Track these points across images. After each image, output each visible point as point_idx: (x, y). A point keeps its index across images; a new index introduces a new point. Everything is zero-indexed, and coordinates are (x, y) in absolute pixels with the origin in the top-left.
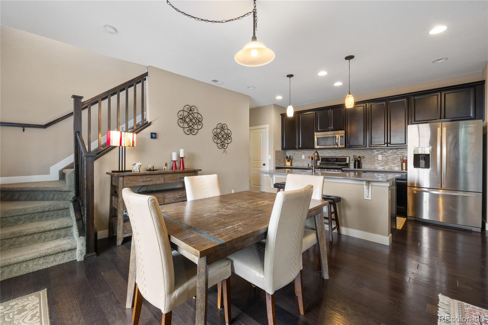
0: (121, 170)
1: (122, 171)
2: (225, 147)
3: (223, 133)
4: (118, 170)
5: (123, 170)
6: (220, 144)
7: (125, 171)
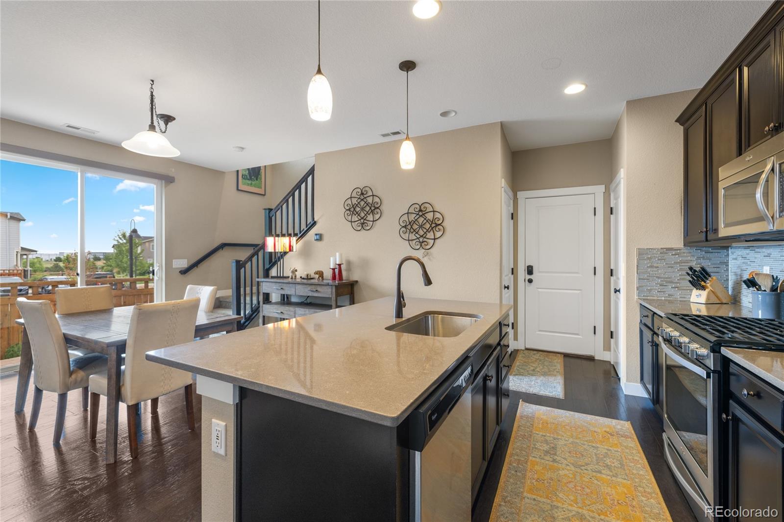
0: (279, 275)
1: (280, 277)
2: (428, 247)
3: (421, 220)
4: (276, 275)
5: (282, 275)
6: (414, 242)
7: (284, 277)
